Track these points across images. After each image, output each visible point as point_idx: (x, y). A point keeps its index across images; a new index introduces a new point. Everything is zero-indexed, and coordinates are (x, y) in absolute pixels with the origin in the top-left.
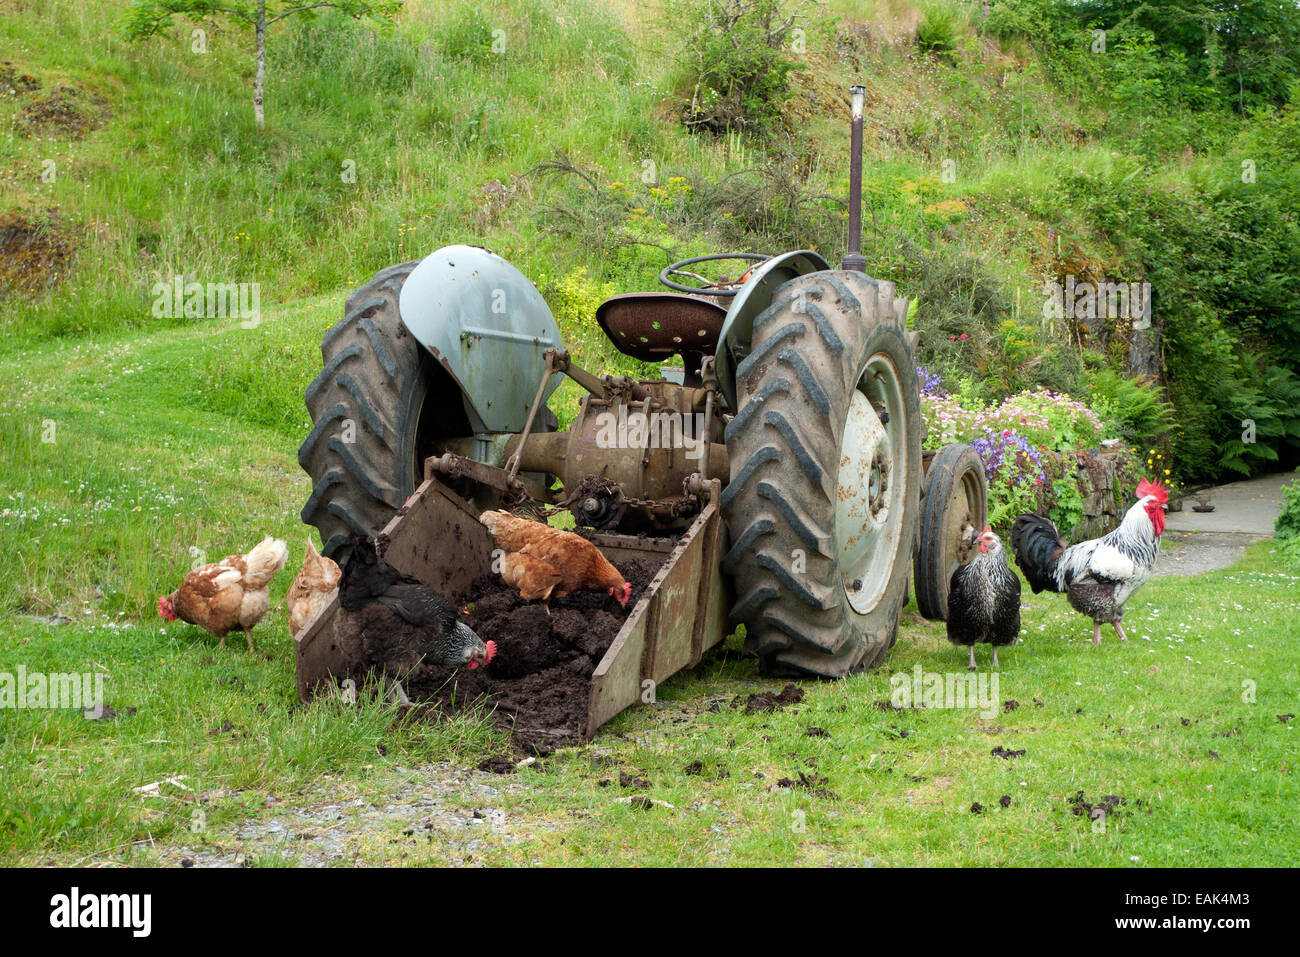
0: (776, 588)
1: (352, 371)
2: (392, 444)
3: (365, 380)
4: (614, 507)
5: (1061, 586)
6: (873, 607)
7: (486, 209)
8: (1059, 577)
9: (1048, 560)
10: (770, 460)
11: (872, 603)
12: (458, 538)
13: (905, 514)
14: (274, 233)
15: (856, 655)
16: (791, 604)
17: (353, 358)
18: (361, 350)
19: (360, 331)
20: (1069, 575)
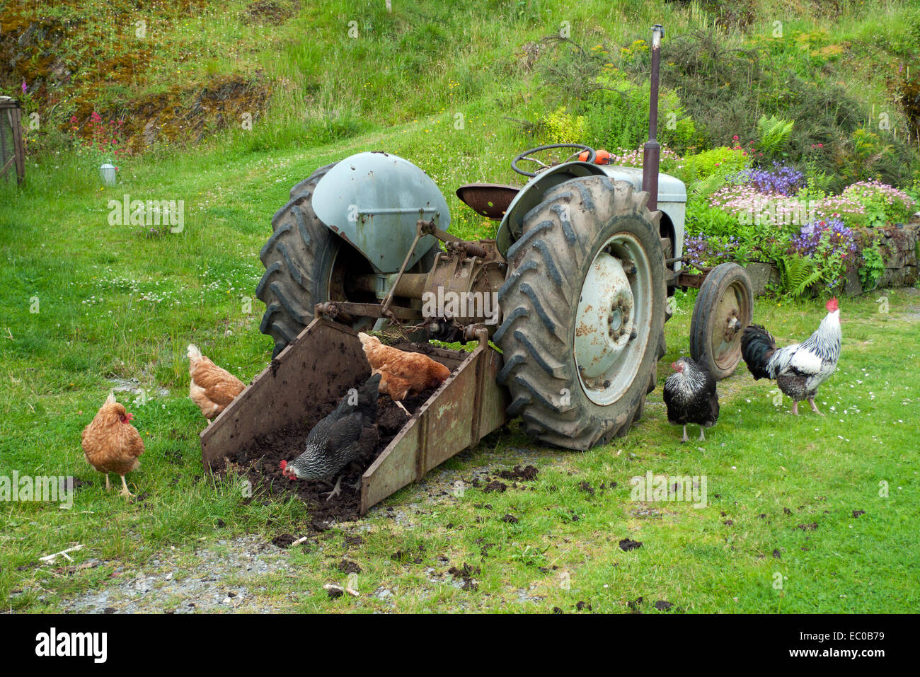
0: (529, 398)
1: (284, 241)
2: (309, 288)
3: (293, 247)
4: (450, 329)
5: (772, 376)
6: (618, 398)
7: (525, 60)
8: (770, 369)
9: (763, 358)
10: (522, 316)
11: (619, 394)
12: (343, 352)
13: (651, 331)
14: (391, 81)
15: (596, 435)
16: (541, 407)
17: (286, 232)
18: (291, 227)
19: (292, 214)
20: (777, 369)
